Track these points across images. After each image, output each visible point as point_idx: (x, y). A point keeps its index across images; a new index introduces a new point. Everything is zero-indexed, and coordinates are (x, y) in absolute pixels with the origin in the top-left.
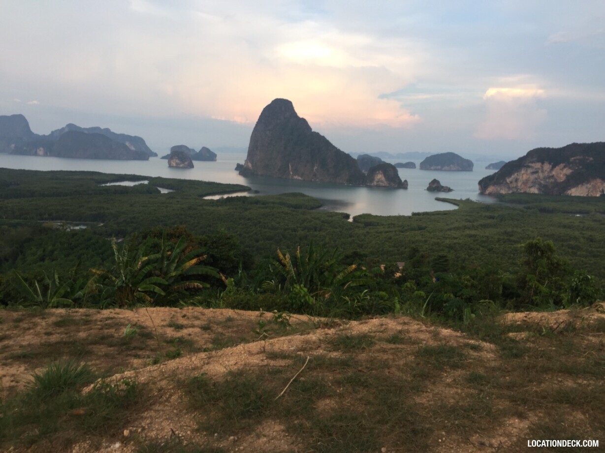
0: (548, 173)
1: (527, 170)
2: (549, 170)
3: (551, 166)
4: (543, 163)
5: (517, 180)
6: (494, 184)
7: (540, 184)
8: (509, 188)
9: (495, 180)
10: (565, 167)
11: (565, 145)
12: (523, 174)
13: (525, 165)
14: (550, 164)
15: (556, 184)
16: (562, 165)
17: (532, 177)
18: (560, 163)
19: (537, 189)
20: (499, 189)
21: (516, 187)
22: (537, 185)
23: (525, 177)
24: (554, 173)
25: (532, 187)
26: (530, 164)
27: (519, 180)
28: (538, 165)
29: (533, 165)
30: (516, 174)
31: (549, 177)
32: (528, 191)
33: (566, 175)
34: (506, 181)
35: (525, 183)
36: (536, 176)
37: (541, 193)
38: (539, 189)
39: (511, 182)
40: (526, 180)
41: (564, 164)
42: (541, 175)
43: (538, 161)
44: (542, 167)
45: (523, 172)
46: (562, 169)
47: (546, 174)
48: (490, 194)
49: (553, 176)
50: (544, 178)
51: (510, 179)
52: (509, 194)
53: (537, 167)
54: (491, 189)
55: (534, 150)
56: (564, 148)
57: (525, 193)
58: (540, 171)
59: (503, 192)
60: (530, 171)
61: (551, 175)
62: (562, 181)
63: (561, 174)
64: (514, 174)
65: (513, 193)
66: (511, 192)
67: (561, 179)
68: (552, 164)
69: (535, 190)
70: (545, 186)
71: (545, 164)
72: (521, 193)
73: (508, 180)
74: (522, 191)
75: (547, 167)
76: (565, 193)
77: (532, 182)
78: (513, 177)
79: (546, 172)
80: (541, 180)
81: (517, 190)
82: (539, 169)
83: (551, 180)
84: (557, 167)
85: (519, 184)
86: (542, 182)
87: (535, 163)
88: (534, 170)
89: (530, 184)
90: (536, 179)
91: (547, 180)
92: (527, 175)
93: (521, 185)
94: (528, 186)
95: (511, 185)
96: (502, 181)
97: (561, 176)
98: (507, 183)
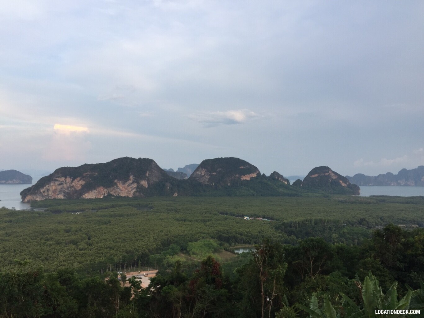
0: (70, 184)
1: (55, 182)
2: (70, 182)
3: (71, 179)
4: (66, 178)
5: (48, 190)
6: (31, 194)
7: (64, 192)
8: (43, 196)
9: (31, 191)
10: (80, 180)
11: (80, 165)
12: (52, 186)
13: (53, 179)
14: (70, 178)
15: (76, 191)
16: (79, 178)
17: (59, 187)
18: (77, 177)
19: (63, 195)
20: (35, 197)
21: (48, 195)
22: (63, 193)
23: (54, 188)
24: (73, 184)
25: (59, 194)
26: (57, 179)
27: (50, 190)
28: (63, 179)
29: (59, 179)
30: (47, 186)
31: (71, 187)
32: (57, 198)
33: (81, 185)
34: (40, 191)
35: (54, 191)
36: (61, 186)
37: (66, 198)
38: (64, 196)
39: (44, 192)
40: (55, 190)
41: (80, 178)
42: (65, 186)
43: (63, 177)
44: (65, 180)
45: (52, 184)
46: (79, 181)
47: (68, 185)
48: (28, 202)
49: (73, 186)
50: (67, 188)
51: (43, 190)
52: (43, 200)
53: (62, 180)
54: (28, 198)
55: (59, 168)
56: (80, 167)
57: (55, 199)
58: (64, 183)
59: (38, 199)
60: (57, 183)
61: (71, 185)
62: (79, 189)
63: (78, 184)
64: (46, 186)
65: (46, 199)
66: (44, 199)
67: (79, 188)
68: (72, 178)
69: (61, 197)
70: (68, 194)
71: (67, 178)
72: (52, 199)
73: (42, 191)
74: (52, 198)
75: (69, 180)
76: (82, 197)
77: (59, 191)
78: (45, 188)
79: (69, 184)
80: (65, 189)
81: (49, 197)
82: (63, 181)
83: (72, 189)
84: (75, 180)
85: (50, 193)
86: (66, 190)
87: (60, 177)
88: (60, 183)
89: (58, 193)
90: (62, 188)
91: (69, 189)
92: (55, 186)
93: (51, 194)
94: (57, 194)
95: (44, 194)
96: (37, 191)
97: (79, 186)
98: (41, 192)
